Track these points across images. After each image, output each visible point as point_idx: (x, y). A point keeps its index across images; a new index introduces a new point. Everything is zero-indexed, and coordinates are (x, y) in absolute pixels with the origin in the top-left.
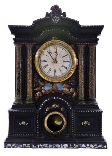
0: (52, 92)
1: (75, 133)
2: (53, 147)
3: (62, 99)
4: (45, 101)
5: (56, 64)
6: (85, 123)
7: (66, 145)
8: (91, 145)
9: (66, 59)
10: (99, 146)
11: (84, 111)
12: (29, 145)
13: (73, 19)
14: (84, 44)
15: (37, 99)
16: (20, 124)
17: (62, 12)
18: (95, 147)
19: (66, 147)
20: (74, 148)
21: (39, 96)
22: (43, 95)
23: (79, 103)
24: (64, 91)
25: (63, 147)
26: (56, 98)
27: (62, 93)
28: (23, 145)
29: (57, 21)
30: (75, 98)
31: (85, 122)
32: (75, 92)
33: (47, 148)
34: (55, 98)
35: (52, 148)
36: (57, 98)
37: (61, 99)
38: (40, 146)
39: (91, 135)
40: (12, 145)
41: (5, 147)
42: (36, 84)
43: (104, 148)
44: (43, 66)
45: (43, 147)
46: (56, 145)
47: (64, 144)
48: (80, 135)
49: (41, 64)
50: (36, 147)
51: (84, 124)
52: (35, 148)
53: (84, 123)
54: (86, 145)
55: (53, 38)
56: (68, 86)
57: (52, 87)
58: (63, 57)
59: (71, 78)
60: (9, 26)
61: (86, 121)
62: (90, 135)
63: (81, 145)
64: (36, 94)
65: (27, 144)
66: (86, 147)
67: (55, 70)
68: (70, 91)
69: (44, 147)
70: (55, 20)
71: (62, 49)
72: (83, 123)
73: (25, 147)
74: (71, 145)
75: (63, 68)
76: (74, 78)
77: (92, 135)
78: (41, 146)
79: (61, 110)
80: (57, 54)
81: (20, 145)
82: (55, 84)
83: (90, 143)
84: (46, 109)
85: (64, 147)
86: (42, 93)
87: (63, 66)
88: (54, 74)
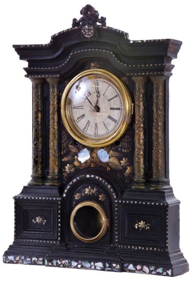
0: (91, 165)
1: (121, 244)
2: (79, 266)
3: (101, 179)
4: (73, 182)
5: (98, 114)
6: (140, 226)
7: (100, 265)
8: (144, 266)
9: (114, 104)
10: (158, 271)
11: (136, 202)
12: (41, 259)
13: (116, 30)
14: (140, 76)
15: (66, 177)
16: (33, 220)
17: (100, 17)
18: (152, 271)
19: (100, 268)
20: (113, 271)
21: (70, 173)
22: (75, 170)
23: (133, 187)
24: (110, 165)
25: (95, 267)
26: (90, 175)
27: (108, 168)
28: (31, 260)
29: (90, 33)
30: (129, 177)
31: (140, 223)
32: (129, 166)
33: (68, 267)
34: (88, 176)
35: (76, 267)
36: (93, 176)
37: (99, 179)
38: (57, 263)
39: (149, 249)
40: (15, 259)
41: (4, 260)
42: (65, 151)
43: (167, 275)
44: (76, 116)
45: (62, 266)
46: (84, 264)
47: (96, 262)
48: (129, 247)
49: (72, 114)
50: (50, 264)
51: (138, 228)
52: (48, 265)
53: (138, 226)
54: (135, 266)
55: (92, 64)
56: (118, 154)
57: (91, 155)
58: (109, 101)
59: (123, 140)
60: (14, 46)
61: (142, 222)
62: (147, 249)
63: (128, 266)
64: (65, 169)
65: (38, 258)
66: (136, 271)
67: (96, 124)
68: (120, 163)
69: (64, 266)
70: (86, 32)
71: (107, 85)
72: (137, 224)
73: (35, 263)
74: (107, 265)
75: (109, 120)
76: (127, 139)
77: (151, 249)
78: (59, 263)
79: (100, 199)
80: (98, 95)
81: (28, 259)
82: (96, 151)
83: (143, 264)
84: (75, 196)
85: (97, 268)
86: (75, 166)
87: (109, 117)
88: (94, 132)
